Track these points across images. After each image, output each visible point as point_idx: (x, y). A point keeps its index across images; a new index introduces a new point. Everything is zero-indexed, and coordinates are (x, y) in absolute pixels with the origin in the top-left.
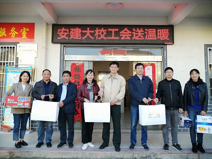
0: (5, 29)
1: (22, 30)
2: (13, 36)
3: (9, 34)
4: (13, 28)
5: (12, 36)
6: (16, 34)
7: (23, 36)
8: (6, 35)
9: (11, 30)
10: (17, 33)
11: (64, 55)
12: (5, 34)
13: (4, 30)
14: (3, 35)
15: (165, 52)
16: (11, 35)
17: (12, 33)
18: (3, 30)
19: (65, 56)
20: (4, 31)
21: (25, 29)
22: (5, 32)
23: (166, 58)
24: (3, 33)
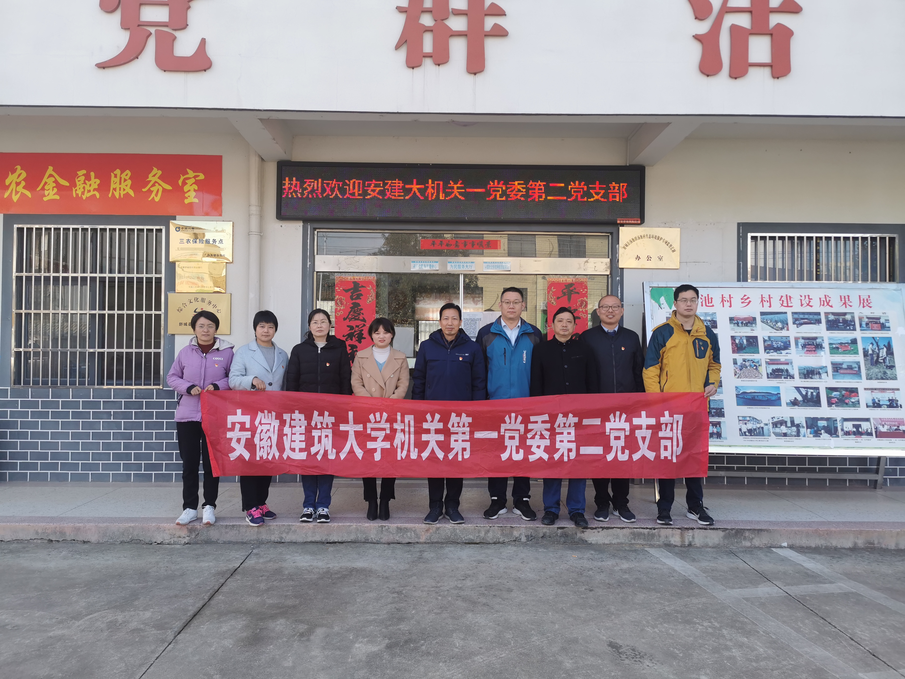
0: (128, 172)
1: (182, 178)
2: (156, 195)
3: (144, 190)
4: (155, 170)
5: (153, 195)
6: (164, 190)
7: (186, 195)
8: (132, 193)
9: (150, 176)
10: (168, 187)
11: (314, 256)
12: (131, 188)
13: (127, 178)
14: (122, 193)
16: (150, 192)
17: (153, 185)
18: (123, 176)
19: (317, 257)
20: (125, 180)
21: (191, 174)
22: (129, 182)
24: (123, 186)
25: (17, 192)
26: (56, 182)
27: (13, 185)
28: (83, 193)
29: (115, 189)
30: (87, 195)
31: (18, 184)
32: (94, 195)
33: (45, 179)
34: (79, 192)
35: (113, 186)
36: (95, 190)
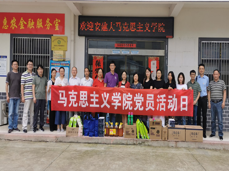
0: (41, 19)
1: (55, 21)
3: (45, 26)
4: (48, 19)
5: (47, 27)
7: (56, 27)
8: (42, 27)
9: (47, 21)
10: (51, 25)
11: (88, 49)
12: (42, 25)
13: (41, 21)
14: (40, 27)
15: (167, 46)
17: (48, 24)
21: (57, 20)
22: (41, 23)
23: (168, 52)
24: (40, 24)
25: (14, 26)
26: (23, 23)
27: (13, 24)
28: (30, 26)
29: (38, 25)
30: (31, 27)
31: (14, 23)
32: (33, 27)
33: (20, 22)
34: (29, 26)
35: (37, 24)
36: (33, 25)
